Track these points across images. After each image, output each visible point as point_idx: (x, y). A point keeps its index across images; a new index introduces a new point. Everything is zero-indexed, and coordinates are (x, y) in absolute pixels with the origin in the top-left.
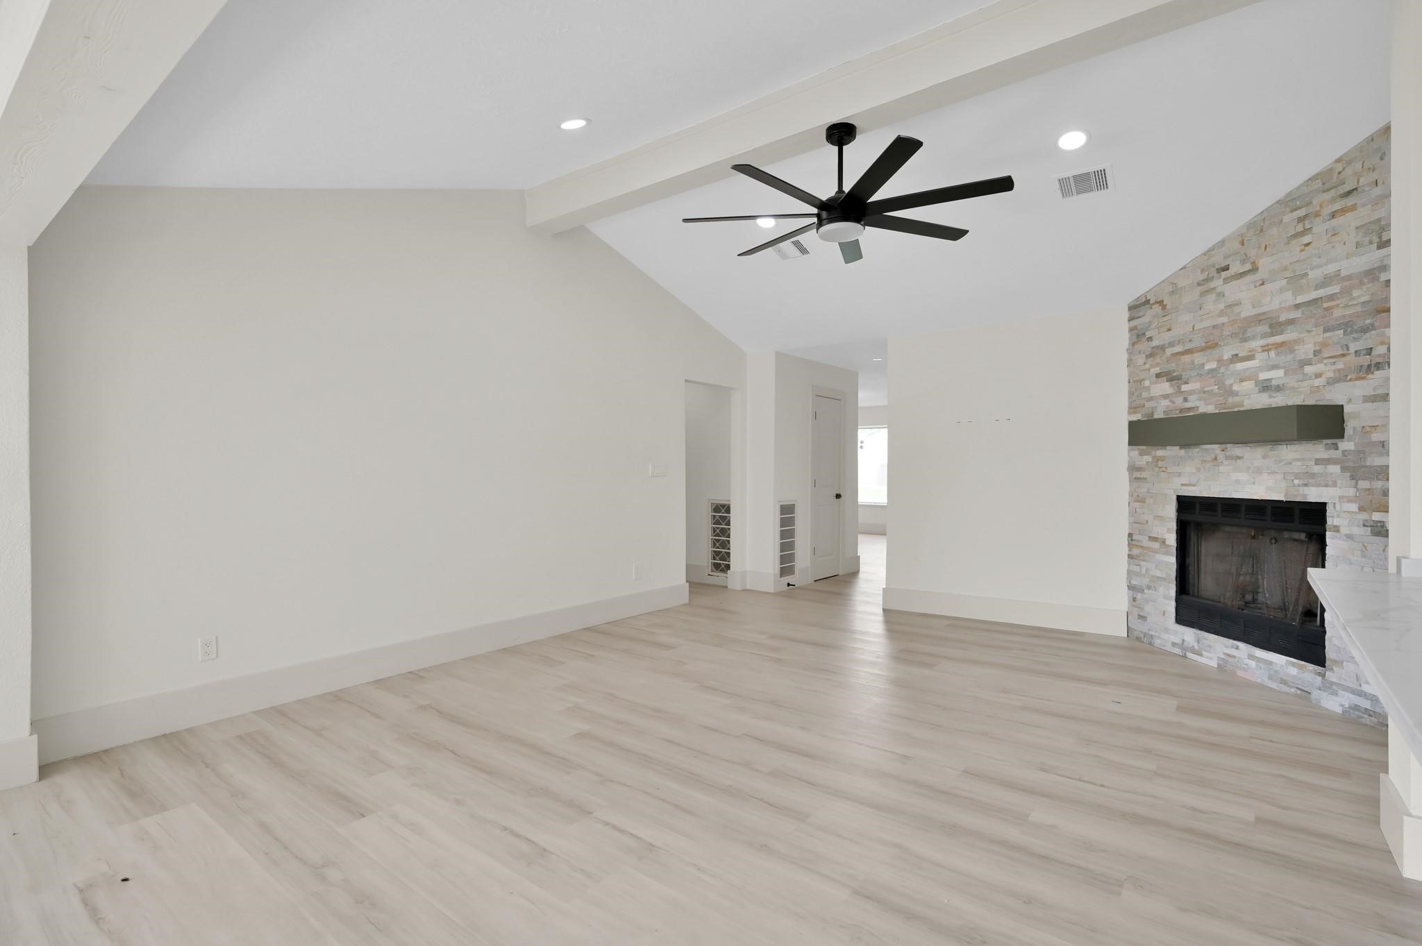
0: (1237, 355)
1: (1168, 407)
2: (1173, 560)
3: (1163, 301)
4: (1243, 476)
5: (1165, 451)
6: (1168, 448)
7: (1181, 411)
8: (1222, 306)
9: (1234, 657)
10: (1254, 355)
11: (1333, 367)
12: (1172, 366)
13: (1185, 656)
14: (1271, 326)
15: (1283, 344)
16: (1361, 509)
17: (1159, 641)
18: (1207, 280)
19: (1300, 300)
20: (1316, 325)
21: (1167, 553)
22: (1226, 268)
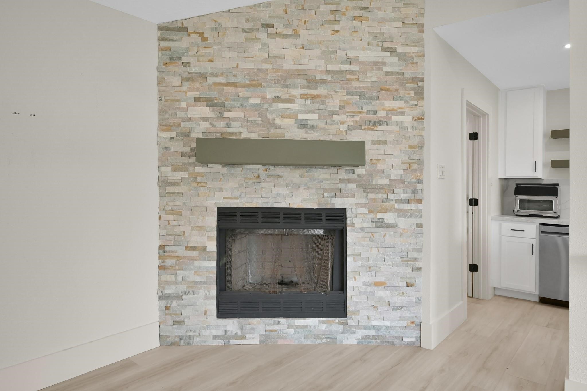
0: (279, 97)
1: (207, 128)
2: (214, 264)
3: (203, 33)
4: (283, 191)
5: (206, 168)
6: (210, 165)
7: (222, 134)
8: (266, 55)
9: (276, 331)
10: (294, 100)
11: (352, 119)
12: (214, 94)
13: (227, 345)
14: (309, 81)
15: (318, 96)
16: (370, 212)
17: (198, 339)
18: (252, 30)
19: (330, 68)
20: (342, 88)
21: (208, 259)
22: (272, 26)
